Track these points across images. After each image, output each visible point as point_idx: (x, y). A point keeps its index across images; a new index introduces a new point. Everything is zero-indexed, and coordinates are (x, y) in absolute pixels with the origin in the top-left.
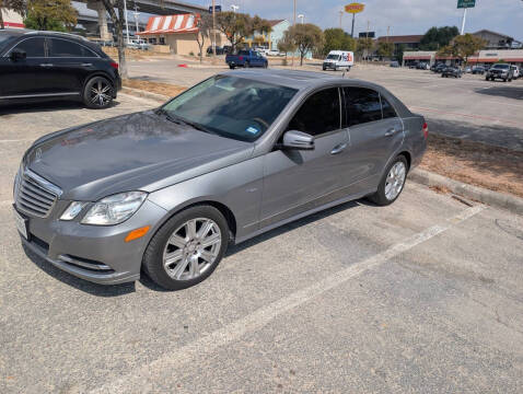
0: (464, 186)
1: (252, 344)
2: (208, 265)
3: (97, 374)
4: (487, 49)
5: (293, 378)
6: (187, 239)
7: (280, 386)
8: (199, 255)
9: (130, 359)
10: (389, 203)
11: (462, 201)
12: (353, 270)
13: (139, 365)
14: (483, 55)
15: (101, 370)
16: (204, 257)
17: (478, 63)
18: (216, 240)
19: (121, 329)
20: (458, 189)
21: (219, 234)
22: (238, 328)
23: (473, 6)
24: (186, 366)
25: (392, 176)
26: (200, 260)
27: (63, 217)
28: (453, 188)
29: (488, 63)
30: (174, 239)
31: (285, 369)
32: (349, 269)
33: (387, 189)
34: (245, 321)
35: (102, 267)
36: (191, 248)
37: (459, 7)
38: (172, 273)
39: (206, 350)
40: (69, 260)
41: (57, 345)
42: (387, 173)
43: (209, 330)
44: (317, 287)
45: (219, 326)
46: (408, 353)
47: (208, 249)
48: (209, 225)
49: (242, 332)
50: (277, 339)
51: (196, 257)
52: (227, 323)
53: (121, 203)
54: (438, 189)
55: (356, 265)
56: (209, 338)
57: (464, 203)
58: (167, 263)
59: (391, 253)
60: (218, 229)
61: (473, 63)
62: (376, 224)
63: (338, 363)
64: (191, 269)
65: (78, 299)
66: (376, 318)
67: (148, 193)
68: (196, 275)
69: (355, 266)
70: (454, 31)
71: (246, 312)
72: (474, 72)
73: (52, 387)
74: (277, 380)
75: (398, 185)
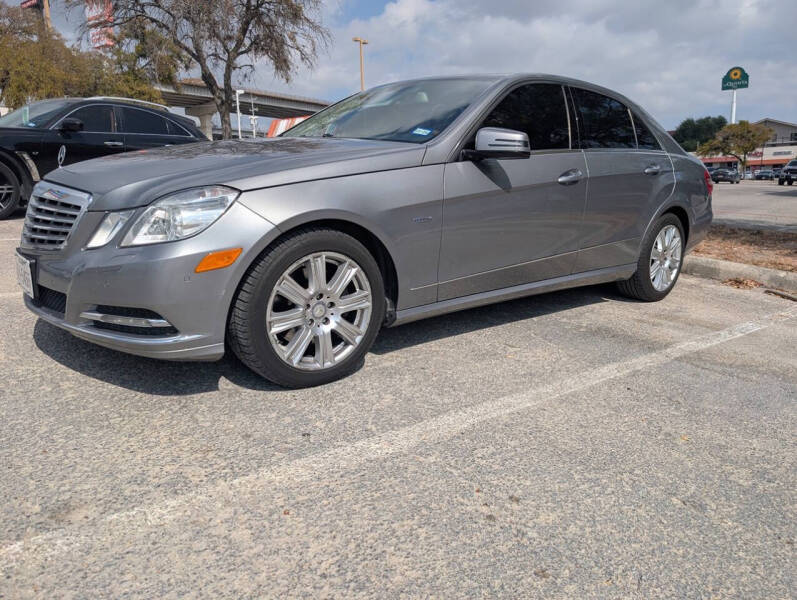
0: (782, 274)
1: (432, 459)
2: (349, 349)
3: (127, 493)
4: (774, 145)
5: (515, 506)
6: (311, 291)
7: (490, 517)
8: (332, 325)
9: (196, 473)
10: (659, 296)
11: (783, 297)
12: (610, 371)
13: (213, 482)
14: (769, 154)
15: (136, 487)
16: (341, 331)
17: (762, 166)
18: (363, 301)
19: (185, 434)
20: (773, 279)
21: (368, 292)
22: (405, 438)
23: (746, 86)
24: (302, 486)
25: (660, 247)
26: (336, 338)
27: (94, 243)
28: (765, 279)
29: (777, 166)
30: (286, 286)
31: (498, 494)
32: (604, 370)
33: (653, 271)
34: (418, 430)
35: (155, 322)
36: (318, 311)
37: (724, 89)
38: (283, 352)
39: (343, 464)
40: (98, 316)
41: (61, 453)
42: (650, 244)
43: (350, 439)
44: (548, 390)
45: (369, 434)
46: (742, 477)
47: (350, 317)
48: (349, 272)
49: (413, 442)
50: (479, 453)
51: (326, 329)
52: (384, 429)
53: (190, 207)
54: (738, 282)
55: (615, 365)
56: (349, 449)
57: (789, 298)
58: (276, 329)
59: (674, 352)
60: (366, 283)
61: (755, 167)
62: (639, 321)
63: (604, 488)
64: (319, 354)
65: (113, 397)
66: (668, 429)
67: (241, 192)
68: (328, 364)
69: (613, 366)
70: (720, 122)
71: (418, 418)
72: (759, 178)
73: (37, 508)
74: (485, 509)
75: (671, 268)
